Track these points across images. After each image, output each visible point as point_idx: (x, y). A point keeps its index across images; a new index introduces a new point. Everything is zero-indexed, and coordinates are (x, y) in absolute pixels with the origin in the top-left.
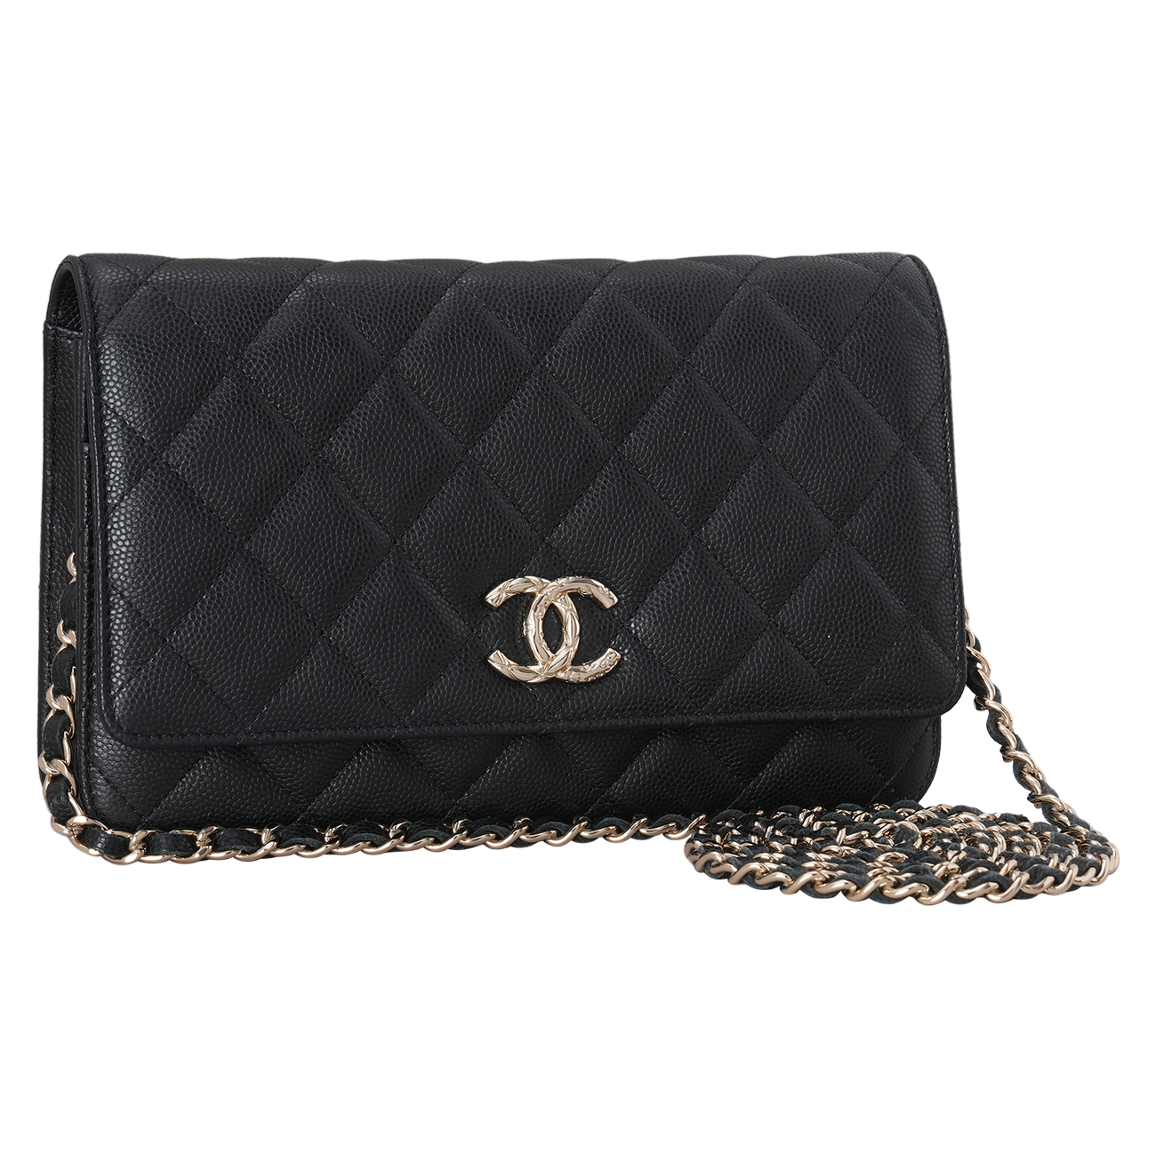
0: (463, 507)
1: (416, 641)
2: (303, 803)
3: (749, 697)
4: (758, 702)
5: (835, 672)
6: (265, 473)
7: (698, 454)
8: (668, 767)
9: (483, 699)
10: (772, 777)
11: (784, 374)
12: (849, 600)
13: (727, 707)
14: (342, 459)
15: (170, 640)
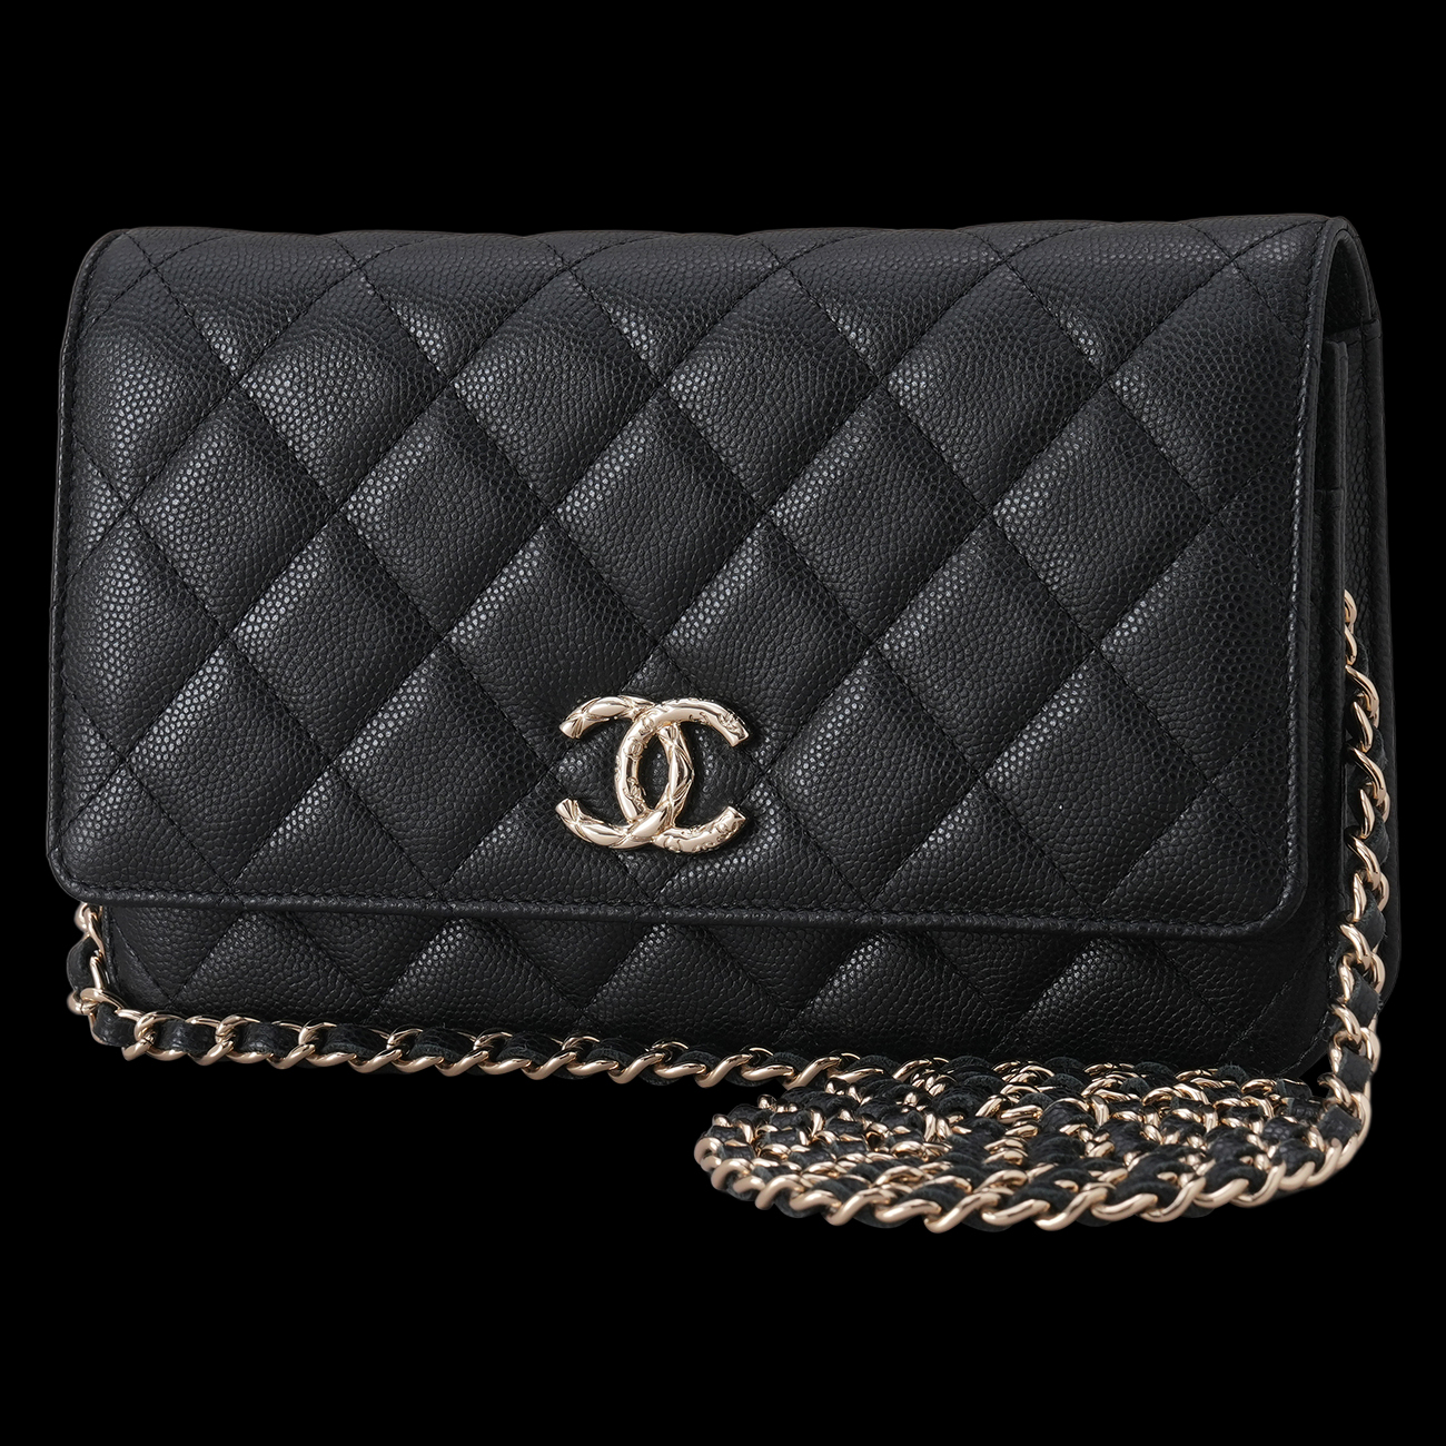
1: (454, 779)
5: (1074, 862)
8: (880, 985)
10: (1049, 1012)
11: (1023, 407)
12: (1097, 755)
14: (369, 520)
15: (130, 760)
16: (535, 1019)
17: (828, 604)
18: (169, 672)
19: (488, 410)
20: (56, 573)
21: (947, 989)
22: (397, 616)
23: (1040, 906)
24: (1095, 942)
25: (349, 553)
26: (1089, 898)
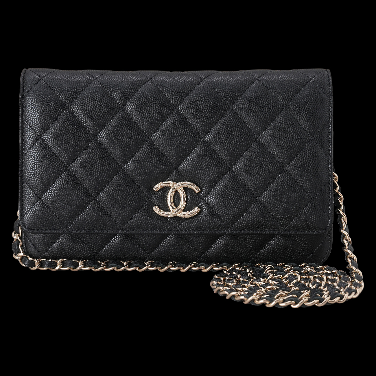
0: (146, 156)
1: (127, 202)
2: (96, 253)
3: (248, 225)
4: (251, 227)
5: (281, 218)
6: (75, 144)
7: (232, 141)
8: (225, 247)
9: (151, 222)
10: (265, 252)
11: (266, 113)
12: (286, 193)
13: (240, 228)
14: (104, 140)
15: (42, 198)
16: (138, 257)
17: (220, 159)
18: (53, 177)
19: (133, 114)
20: (20, 153)
21: (241, 247)
22: (111, 163)
23: (272, 228)
24: (277, 235)
25: (99, 148)
26: (284, 226)
